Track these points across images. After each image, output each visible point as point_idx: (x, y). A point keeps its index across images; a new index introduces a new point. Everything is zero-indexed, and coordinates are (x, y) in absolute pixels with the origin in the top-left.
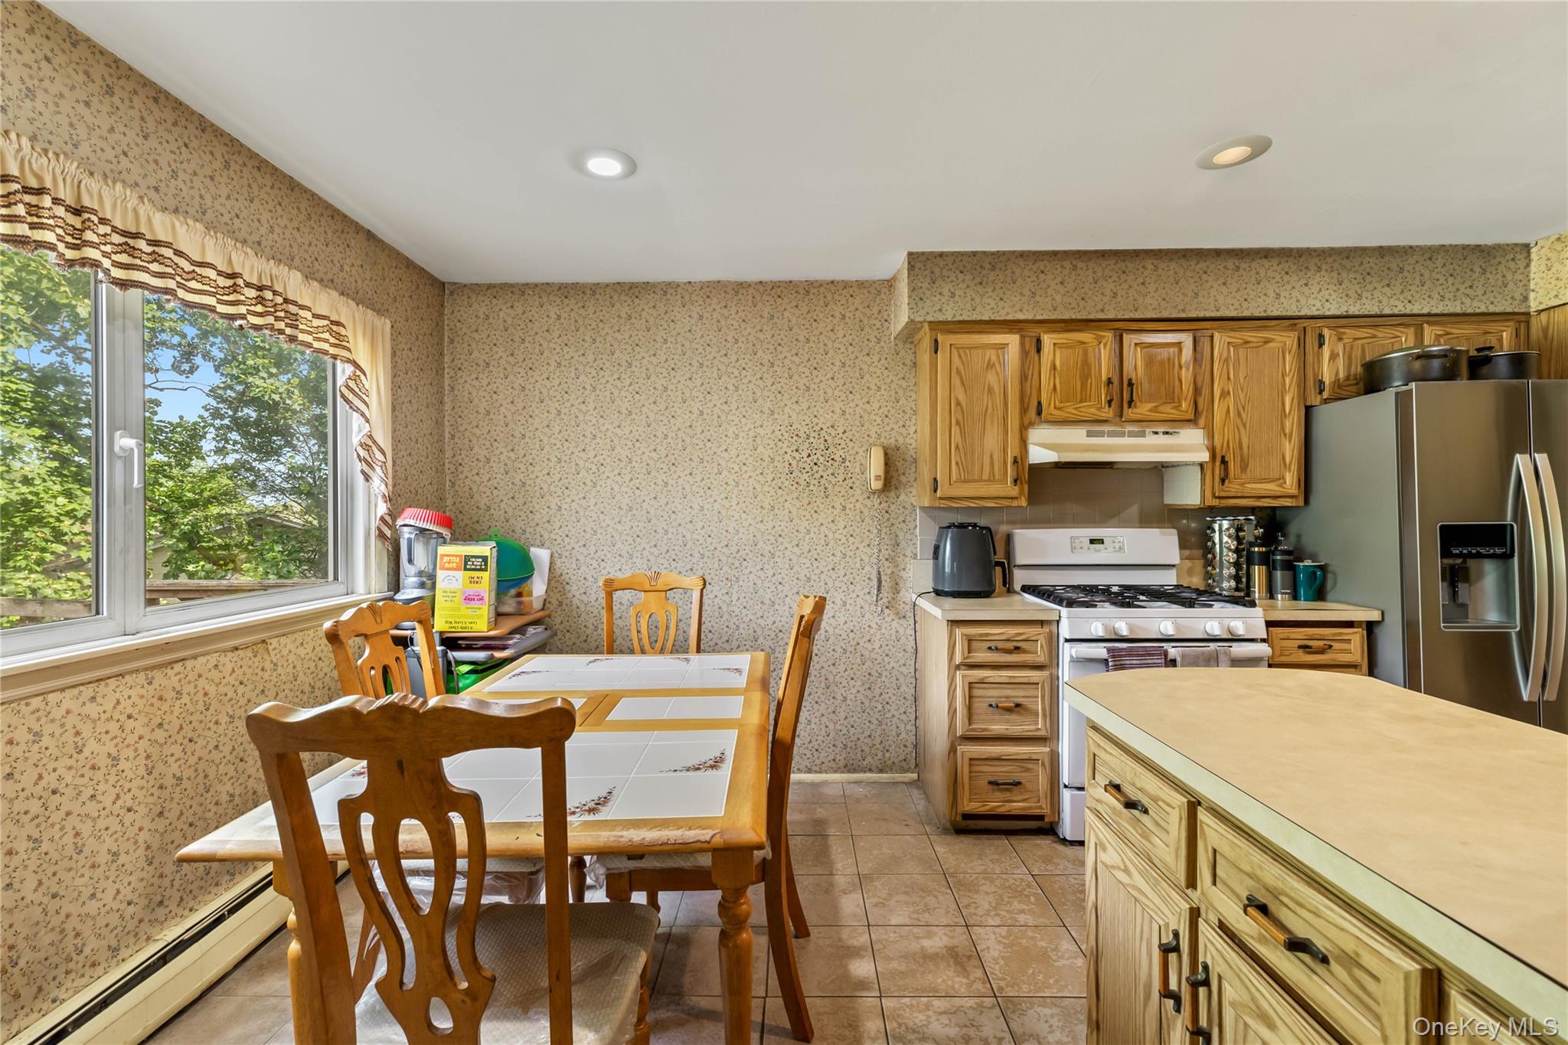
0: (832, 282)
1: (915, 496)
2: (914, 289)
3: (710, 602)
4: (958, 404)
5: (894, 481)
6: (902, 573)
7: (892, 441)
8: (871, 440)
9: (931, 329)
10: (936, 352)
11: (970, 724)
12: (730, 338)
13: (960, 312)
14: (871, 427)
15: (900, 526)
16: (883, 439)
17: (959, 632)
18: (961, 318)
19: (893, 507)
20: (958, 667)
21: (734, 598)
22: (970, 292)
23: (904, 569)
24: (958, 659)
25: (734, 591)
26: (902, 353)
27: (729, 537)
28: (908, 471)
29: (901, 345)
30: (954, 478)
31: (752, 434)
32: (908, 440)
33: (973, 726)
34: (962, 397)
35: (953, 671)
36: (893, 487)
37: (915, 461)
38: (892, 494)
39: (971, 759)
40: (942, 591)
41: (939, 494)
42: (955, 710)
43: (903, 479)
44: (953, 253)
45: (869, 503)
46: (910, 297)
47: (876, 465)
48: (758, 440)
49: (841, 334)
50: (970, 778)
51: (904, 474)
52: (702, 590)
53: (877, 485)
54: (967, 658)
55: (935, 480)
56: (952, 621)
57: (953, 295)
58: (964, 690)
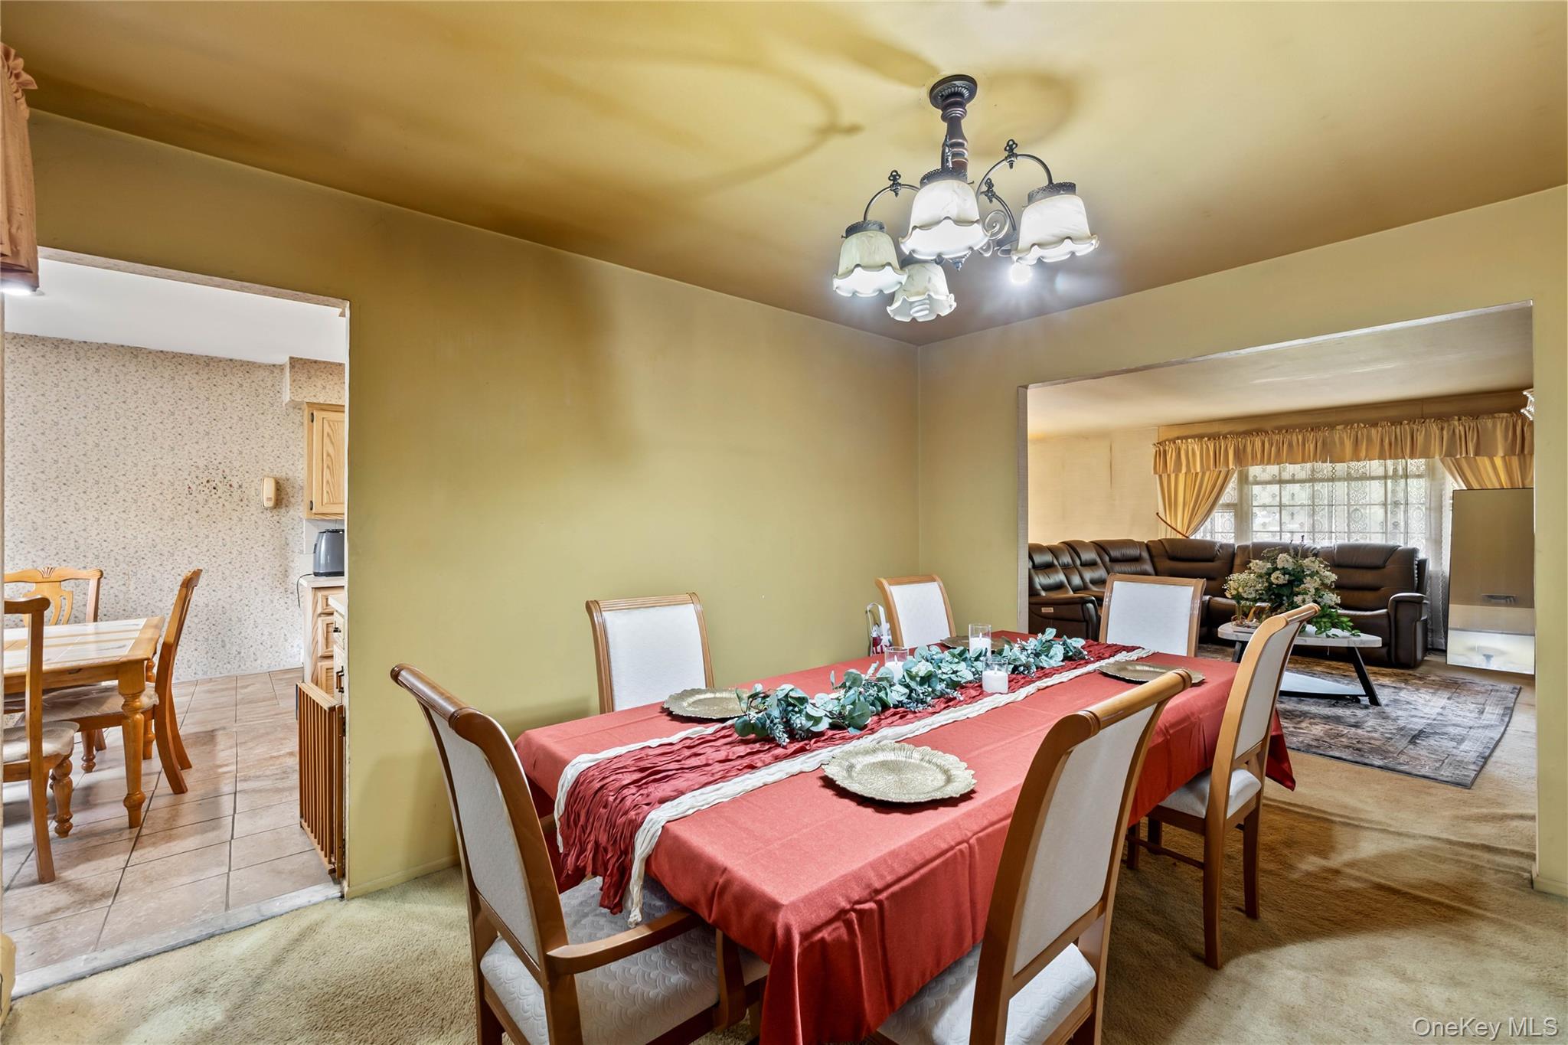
0: (231, 360)
1: (298, 512)
2: (294, 381)
3: (104, 592)
4: (328, 455)
5: (284, 501)
6: (291, 564)
7: (284, 474)
8: (265, 473)
9: (309, 407)
10: (312, 421)
11: (327, 648)
12: (129, 390)
13: (330, 399)
14: (265, 464)
15: (289, 532)
16: (275, 473)
17: (320, 594)
18: (330, 403)
19: (283, 519)
20: (320, 615)
21: (132, 588)
22: (336, 387)
23: (293, 561)
24: (319, 610)
25: (132, 583)
26: (292, 415)
27: (126, 541)
28: (296, 495)
29: (291, 410)
30: (325, 501)
31: (151, 464)
32: (297, 475)
33: (329, 649)
34: (331, 452)
35: (315, 617)
36: (284, 505)
37: (302, 488)
38: (283, 510)
39: (327, 669)
40: (318, 573)
41: (314, 511)
42: (317, 642)
43: (292, 500)
44: (324, 362)
45: (263, 516)
46: (291, 385)
47: (268, 490)
48: (158, 469)
49: (239, 397)
50: (327, 680)
51: (293, 497)
52: (99, 579)
53: (271, 504)
54: (326, 609)
55: (311, 502)
56: (316, 588)
57: (324, 388)
58: (323, 629)
